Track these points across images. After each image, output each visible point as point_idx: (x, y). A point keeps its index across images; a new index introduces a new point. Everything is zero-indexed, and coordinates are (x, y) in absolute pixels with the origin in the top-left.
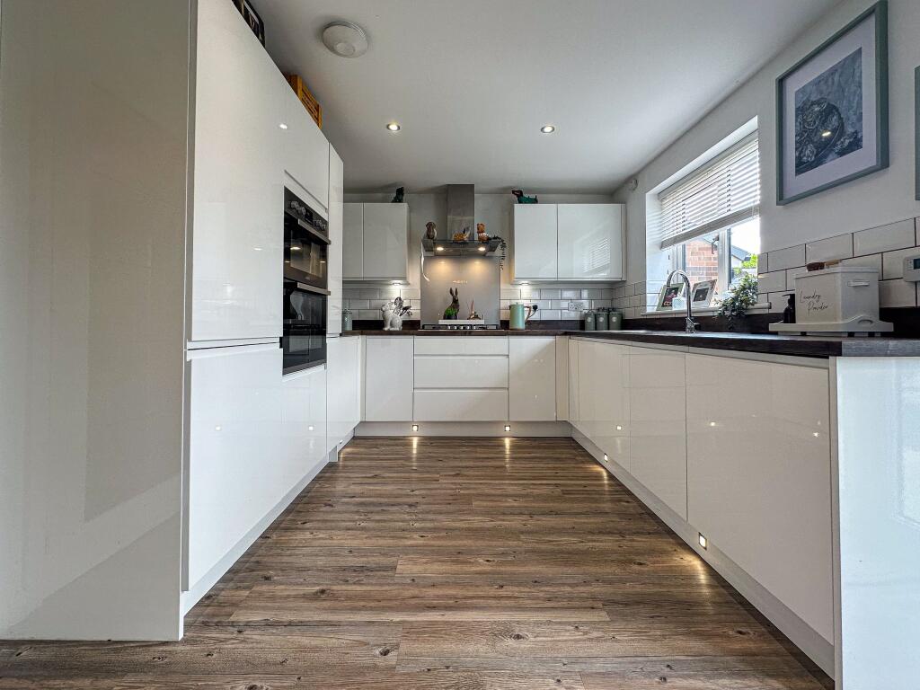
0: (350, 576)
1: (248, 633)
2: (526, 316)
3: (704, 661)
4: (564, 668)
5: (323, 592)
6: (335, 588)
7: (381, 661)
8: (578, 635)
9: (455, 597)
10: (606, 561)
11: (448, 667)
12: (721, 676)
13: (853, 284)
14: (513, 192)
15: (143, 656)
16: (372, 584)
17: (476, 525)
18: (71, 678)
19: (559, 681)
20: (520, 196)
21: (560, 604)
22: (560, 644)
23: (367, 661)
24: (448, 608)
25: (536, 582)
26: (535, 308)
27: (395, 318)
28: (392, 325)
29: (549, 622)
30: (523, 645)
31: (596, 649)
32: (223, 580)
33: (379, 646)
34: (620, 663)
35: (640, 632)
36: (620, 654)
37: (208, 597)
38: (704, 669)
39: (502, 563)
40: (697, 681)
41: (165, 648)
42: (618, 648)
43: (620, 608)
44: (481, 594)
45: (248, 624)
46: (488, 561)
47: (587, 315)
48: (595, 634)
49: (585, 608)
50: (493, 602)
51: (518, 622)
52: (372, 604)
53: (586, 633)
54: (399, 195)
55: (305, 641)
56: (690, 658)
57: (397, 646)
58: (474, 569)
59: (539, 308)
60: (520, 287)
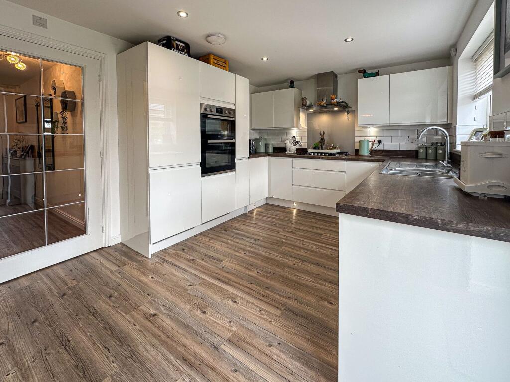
0: (206, 258)
1: (165, 264)
2: (370, 147)
3: (300, 353)
4: (238, 320)
5: (193, 260)
6: (198, 260)
7: (186, 287)
8: (258, 314)
9: (229, 279)
10: (314, 295)
11: (202, 298)
12: (299, 361)
13: (484, 155)
14: (359, 71)
15: (140, 258)
16: (209, 264)
17: (272, 256)
18: (125, 257)
19: (230, 322)
20: (364, 73)
21: (265, 300)
22: (247, 313)
23: (183, 285)
24: (224, 282)
25: (267, 288)
26: (379, 142)
27: (292, 148)
28: (290, 151)
29: (253, 304)
30: (234, 305)
31: (258, 321)
32: (173, 246)
33: (190, 282)
34: (261, 331)
35: (285, 326)
36: (265, 328)
37: (165, 249)
38: (295, 354)
39: (263, 275)
40: (284, 355)
41: (145, 259)
42: (267, 325)
43: (291, 314)
44: (241, 283)
45: (167, 261)
46: (258, 272)
47: (420, 147)
48: (265, 317)
49: (274, 306)
50: (240, 287)
51: (241, 298)
52: (202, 270)
53: (262, 314)
54: (292, 84)
55: (175, 272)
56: (295, 347)
57: (195, 285)
58: (250, 273)
59: (382, 142)
60: (369, 129)
